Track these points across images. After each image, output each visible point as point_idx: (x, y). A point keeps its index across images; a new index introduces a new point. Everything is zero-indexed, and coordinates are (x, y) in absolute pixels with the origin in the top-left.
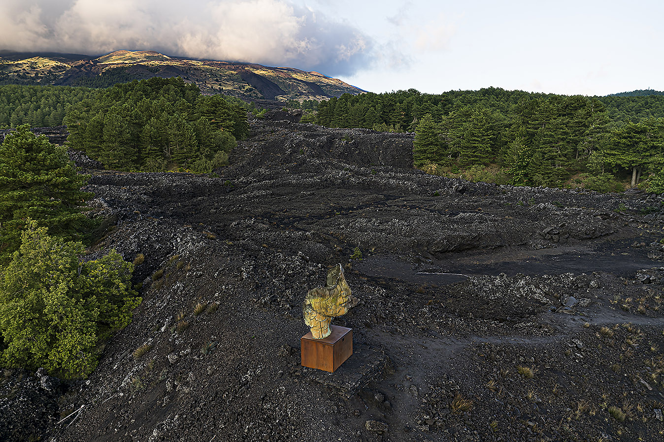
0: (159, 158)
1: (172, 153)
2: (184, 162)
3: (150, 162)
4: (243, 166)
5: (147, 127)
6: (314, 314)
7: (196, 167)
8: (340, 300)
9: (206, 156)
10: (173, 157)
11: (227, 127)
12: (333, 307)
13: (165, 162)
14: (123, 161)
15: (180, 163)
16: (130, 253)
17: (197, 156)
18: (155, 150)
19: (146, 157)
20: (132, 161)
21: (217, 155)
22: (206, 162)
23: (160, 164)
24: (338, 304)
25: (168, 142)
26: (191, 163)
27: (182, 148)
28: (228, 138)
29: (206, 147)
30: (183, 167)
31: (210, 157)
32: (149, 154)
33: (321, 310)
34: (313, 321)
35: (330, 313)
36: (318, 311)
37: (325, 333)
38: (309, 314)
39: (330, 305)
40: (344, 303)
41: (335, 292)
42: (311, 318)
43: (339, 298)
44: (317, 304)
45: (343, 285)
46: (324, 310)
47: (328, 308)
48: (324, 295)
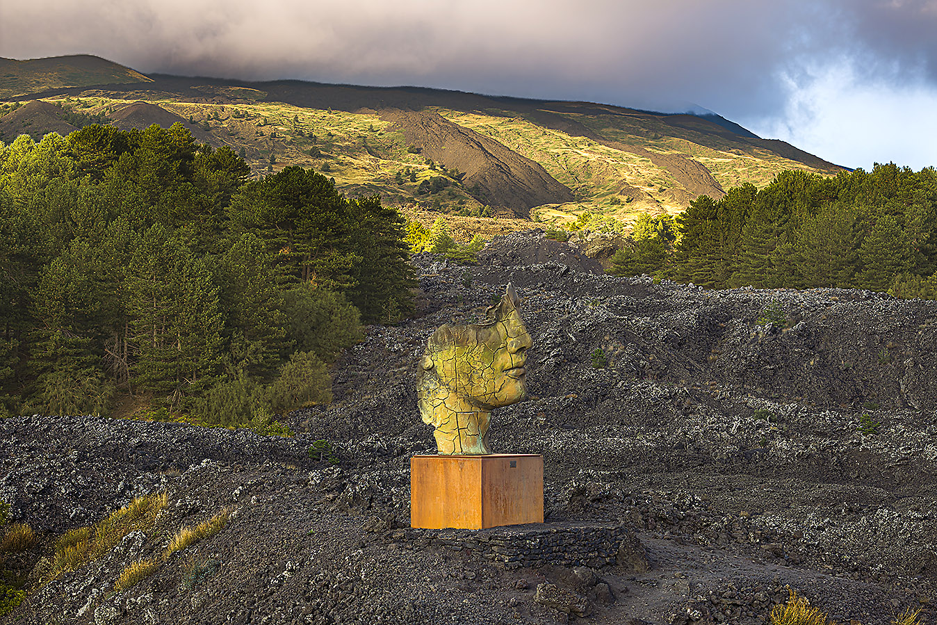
0: (89, 374)
1: (133, 359)
2: (170, 391)
4: (381, 407)
5: (58, 266)
6: (443, 393)
7: (214, 406)
8: (505, 360)
9: (252, 370)
10: (135, 373)
11: (333, 274)
12: (487, 374)
15: (160, 390)
17: (219, 369)
18: (78, 345)
19: (45, 370)
21: (289, 366)
22: (249, 391)
23: (88, 394)
24: (498, 367)
25: (122, 320)
26: (197, 394)
27: (170, 341)
28: (331, 313)
29: (252, 338)
30: (167, 405)
31: (264, 373)
32: (54, 358)
33: (458, 382)
34: (439, 410)
35: (480, 389)
36: (452, 384)
37: (468, 444)
38: (429, 392)
39: (478, 368)
40: (512, 368)
41: (490, 335)
42: (437, 402)
43: (501, 353)
44: (448, 366)
45: (512, 322)
46: (464, 382)
47: (476, 376)
48: (464, 339)
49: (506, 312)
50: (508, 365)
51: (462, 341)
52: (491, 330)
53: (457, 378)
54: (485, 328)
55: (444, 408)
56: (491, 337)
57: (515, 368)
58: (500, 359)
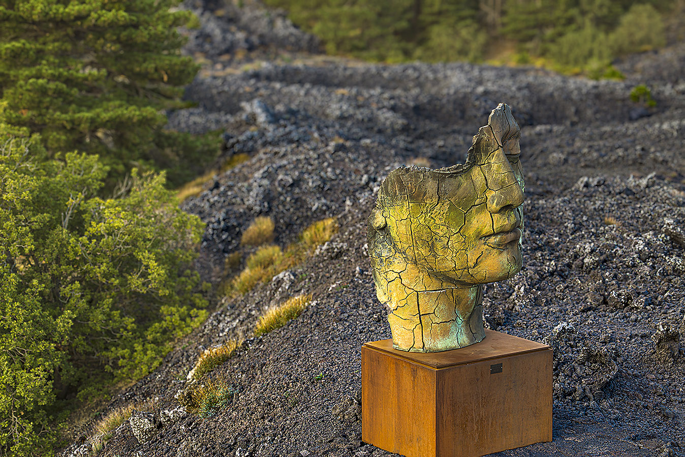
0: (466, 26)
2: (532, 38)
3: (440, 36)
6: (398, 265)
8: (482, 222)
10: (504, 25)
12: (455, 243)
13: (482, 38)
14: (375, 31)
15: (522, 38)
16: (241, 215)
19: (433, 23)
20: (396, 33)
22: (594, 38)
24: (471, 232)
26: (553, 41)
31: (607, 23)
33: (416, 252)
34: (393, 287)
35: (448, 262)
36: (410, 253)
37: (434, 336)
38: (381, 261)
39: (441, 233)
40: (494, 234)
41: (459, 186)
42: (392, 276)
43: (477, 212)
44: (403, 229)
45: (494, 167)
46: (424, 251)
47: (439, 245)
48: (420, 193)
49: (486, 152)
50: (487, 230)
51: (419, 196)
52: (462, 179)
53: (415, 246)
54: (451, 177)
55: (400, 284)
56: (461, 190)
57: (498, 234)
58: (474, 222)
